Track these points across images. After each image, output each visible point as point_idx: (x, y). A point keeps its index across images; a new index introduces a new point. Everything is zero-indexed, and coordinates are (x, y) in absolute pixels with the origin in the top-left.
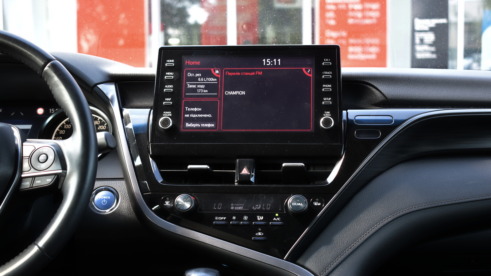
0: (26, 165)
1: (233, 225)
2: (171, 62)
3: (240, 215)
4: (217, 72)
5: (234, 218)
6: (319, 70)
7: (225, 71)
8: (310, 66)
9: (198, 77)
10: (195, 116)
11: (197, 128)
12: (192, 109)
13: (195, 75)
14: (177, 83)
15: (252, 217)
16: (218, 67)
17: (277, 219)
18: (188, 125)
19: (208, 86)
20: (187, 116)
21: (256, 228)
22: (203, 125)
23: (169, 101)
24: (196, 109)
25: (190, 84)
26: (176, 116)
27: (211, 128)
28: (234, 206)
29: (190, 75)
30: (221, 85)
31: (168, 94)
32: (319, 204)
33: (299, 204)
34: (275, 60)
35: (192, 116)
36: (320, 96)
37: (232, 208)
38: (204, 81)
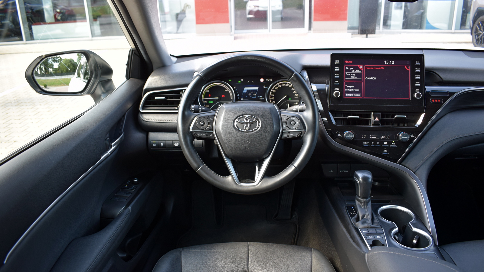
0: (284, 126)
1: (372, 146)
2: (338, 62)
3: (375, 141)
4: (361, 67)
5: (373, 143)
6: (413, 67)
7: (366, 67)
8: (408, 65)
9: (351, 70)
10: (350, 90)
11: (351, 96)
12: (349, 87)
13: (350, 68)
14: (341, 72)
15: (382, 143)
16: (361, 64)
17: (393, 144)
18: (347, 95)
19: (357, 75)
20: (347, 90)
21: (384, 148)
22: (355, 95)
23: (337, 82)
24: (351, 87)
25: (348, 73)
26: (341, 90)
27: (359, 96)
28: (372, 137)
29: (347, 68)
30: (364, 74)
31: (337, 79)
32: (414, 137)
33: (405, 137)
34: (391, 61)
35: (349, 90)
36: (414, 81)
37: (371, 137)
38: (354, 72)
